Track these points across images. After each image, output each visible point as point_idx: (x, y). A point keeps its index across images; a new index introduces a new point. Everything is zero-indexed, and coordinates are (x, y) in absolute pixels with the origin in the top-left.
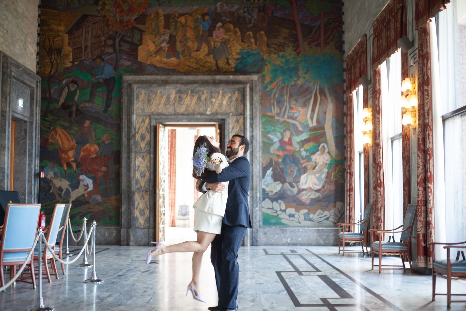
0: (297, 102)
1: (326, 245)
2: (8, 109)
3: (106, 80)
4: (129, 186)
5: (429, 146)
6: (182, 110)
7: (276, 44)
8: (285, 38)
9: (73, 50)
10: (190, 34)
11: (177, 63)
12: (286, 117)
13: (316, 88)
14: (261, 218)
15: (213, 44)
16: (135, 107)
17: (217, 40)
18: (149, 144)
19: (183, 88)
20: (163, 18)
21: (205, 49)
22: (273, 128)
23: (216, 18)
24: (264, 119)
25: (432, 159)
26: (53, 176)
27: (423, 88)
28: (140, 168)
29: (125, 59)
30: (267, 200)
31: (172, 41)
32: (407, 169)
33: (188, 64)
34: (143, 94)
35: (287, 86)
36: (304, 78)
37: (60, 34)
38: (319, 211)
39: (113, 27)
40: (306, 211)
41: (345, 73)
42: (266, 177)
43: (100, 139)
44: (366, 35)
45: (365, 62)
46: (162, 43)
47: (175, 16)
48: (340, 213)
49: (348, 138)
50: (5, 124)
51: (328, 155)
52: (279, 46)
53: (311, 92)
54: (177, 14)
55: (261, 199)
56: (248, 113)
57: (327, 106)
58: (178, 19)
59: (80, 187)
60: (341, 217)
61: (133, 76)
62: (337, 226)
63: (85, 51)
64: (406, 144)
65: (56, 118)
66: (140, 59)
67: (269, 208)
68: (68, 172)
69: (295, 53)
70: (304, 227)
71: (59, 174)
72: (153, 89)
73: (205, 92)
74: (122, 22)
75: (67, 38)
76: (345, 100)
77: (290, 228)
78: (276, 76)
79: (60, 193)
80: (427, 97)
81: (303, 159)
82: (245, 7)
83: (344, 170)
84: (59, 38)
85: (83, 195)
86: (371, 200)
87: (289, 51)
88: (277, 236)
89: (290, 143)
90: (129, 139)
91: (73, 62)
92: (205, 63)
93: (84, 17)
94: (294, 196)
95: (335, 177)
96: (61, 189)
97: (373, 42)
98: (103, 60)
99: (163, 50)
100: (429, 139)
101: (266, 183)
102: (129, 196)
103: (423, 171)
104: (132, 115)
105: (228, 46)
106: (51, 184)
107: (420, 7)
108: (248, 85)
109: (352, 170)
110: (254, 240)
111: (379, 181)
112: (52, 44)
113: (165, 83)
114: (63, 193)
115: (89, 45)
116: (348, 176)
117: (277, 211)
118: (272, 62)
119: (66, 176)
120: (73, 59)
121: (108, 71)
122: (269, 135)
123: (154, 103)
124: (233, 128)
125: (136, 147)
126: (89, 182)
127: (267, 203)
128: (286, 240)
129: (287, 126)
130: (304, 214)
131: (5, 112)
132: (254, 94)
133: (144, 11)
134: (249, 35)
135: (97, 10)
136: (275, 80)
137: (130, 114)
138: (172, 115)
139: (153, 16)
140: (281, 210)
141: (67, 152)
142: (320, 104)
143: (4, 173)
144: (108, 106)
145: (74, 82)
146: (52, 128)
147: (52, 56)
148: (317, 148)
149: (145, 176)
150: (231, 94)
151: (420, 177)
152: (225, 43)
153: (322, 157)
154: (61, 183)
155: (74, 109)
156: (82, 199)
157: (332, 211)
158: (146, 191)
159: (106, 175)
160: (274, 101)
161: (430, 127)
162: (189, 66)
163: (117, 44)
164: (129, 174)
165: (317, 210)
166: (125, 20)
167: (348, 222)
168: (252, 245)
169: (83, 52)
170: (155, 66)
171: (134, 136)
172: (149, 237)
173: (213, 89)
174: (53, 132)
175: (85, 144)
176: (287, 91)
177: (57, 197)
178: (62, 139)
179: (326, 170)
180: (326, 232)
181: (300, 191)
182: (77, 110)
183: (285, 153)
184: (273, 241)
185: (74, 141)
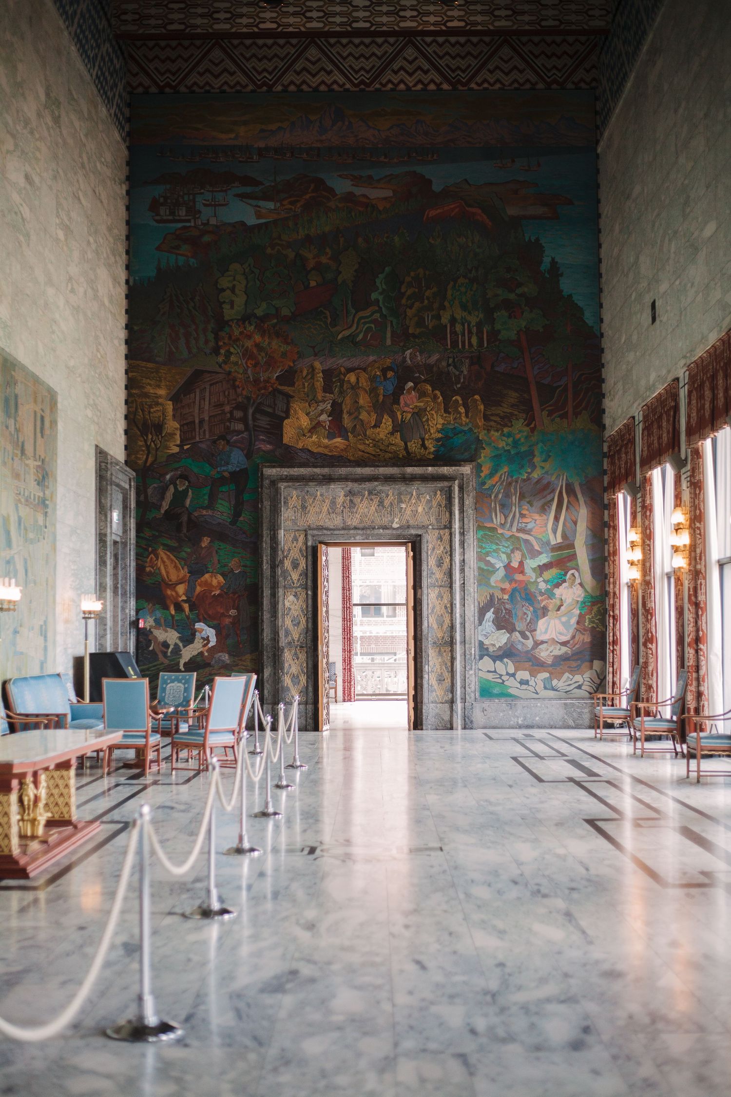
0: (531, 505)
1: (577, 727)
2: (109, 531)
3: (233, 474)
4: (275, 639)
5: (701, 598)
6: (355, 522)
7: (497, 415)
8: (513, 406)
9: (181, 426)
10: (364, 400)
11: (345, 447)
12: (514, 529)
13: (561, 483)
14: (477, 687)
15: (400, 417)
16: (282, 518)
17: (406, 409)
18: (305, 574)
19: (356, 486)
20: (321, 374)
21: (387, 423)
22: (494, 547)
23: (404, 374)
24: (481, 533)
25: (705, 615)
26: (154, 624)
27: (695, 524)
28: (293, 611)
29: (263, 440)
30: (486, 658)
31: (336, 412)
32: (680, 624)
33: (362, 447)
34: (295, 496)
35: (517, 482)
36: (543, 468)
37: (160, 400)
38: (567, 675)
39: (243, 389)
40: (547, 675)
41: (605, 460)
42: (484, 622)
43: (225, 565)
44: (634, 418)
45: (632, 457)
46: (320, 415)
47: (340, 373)
48: (599, 678)
49: (611, 562)
50: (106, 554)
51: (580, 588)
52: (502, 418)
53: (553, 491)
54: (343, 369)
55: (477, 657)
56: (457, 525)
57: (578, 512)
58: (345, 375)
59: (196, 641)
60: (600, 685)
61: (278, 469)
62: (592, 698)
63: (200, 428)
64: (679, 590)
65: (157, 534)
66: (286, 440)
67: (489, 671)
68: (177, 618)
69: (527, 429)
70: (544, 699)
71: (162, 621)
72: (309, 489)
73: (390, 493)
74: (256, 381)
75: (172, 407)
76: (606, 502)
77: (522, 702)
78: (498, 465)
79: (165, 650)
80: (698, 536)
81: (542, 594)
82: (449, 357)
83: (605, 610)
84: (159, 408)
85: (201, 653)
86: (641, 660)
87: (519, 428)
88: (501, 714)
89: (521, 569)
90: (274, 567)
91: (180, 446)
92: (388, 446)
93: (197, 375)
94: (527, 652)
95: (591, 622)
96: (166, 645)
97: (642, 434)
98: (228, 442)
99: (322, 425)
100: (701, 589)
101: (484, 633)
102: (274, 655)
103: (694, 629)
104: (277, 530)
105: (424, 420)
106: (150, 637)
107: (692, 420)
108: (457, 482)
109: (617, 612)
110: (467, 720)
111: (650, 634)
112: (147, 417)
113: (328, 480)
114: (170, 650)
115: (207, 418)
116: (611, 621)
117: (501, 675)
118: (493, 444)
119: (173, 623)
120: (181, 441)
121: (237, 459)
122: (488, 558)
123: (312, 510)
124: (434, 549)
125: (285, 579)
126: (211, 633)
127: (487, 663)
128: (516, 720)
129: (516, 544)
130: (544, 680)
131: (105, 535)
132: (465, 496)
133: (292, 365)
134: (457, 400)
135: (217, 363)
136: (496, 471)
137: (274, 529)
138: (339, 530)
139: (305, 373)
140: (508, 674)
141: (175, 587)
142: (567, 508)
143: (105, 625)
144: (237, 514)
145: (184, 477)
146: (150, 549)
147: (147, 437)
148: (564, 578)
149: (299, 623)
150: (430, 496)
151: (691, 637)
152: (419, 414)
153: (570, 590)
154: (166, 634)
155: (185, 518)
156: (198, 659)
157: (587, 675)
158: (301, 647)
159: (236, 621)
160: (495, 504)
161: (702, 574)
162: (363, 451)
163: (250, 417)
164: (275, 620)
165: (563, 673)
166: (262, 379)
167: (611, 692)
168: (465, 728)
169: (197, 430)
170: (309, 451)
171: (282, 562)
172: (306, 717)
173: (403, 488)
174: (152, 555)
175: (203, 575)
176: (515, 489)
177: (160, 656)
178: (166, 567)
179: (577, 612)
180: (578, 707)
181: (537, 644)
182: (190, 520)
183: (514, 585)
184: (496, 722)
185: (186, 570)
